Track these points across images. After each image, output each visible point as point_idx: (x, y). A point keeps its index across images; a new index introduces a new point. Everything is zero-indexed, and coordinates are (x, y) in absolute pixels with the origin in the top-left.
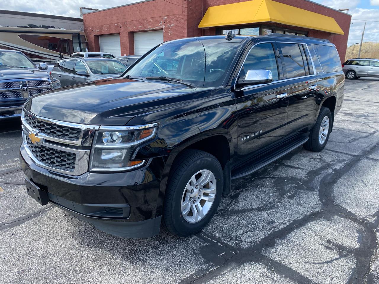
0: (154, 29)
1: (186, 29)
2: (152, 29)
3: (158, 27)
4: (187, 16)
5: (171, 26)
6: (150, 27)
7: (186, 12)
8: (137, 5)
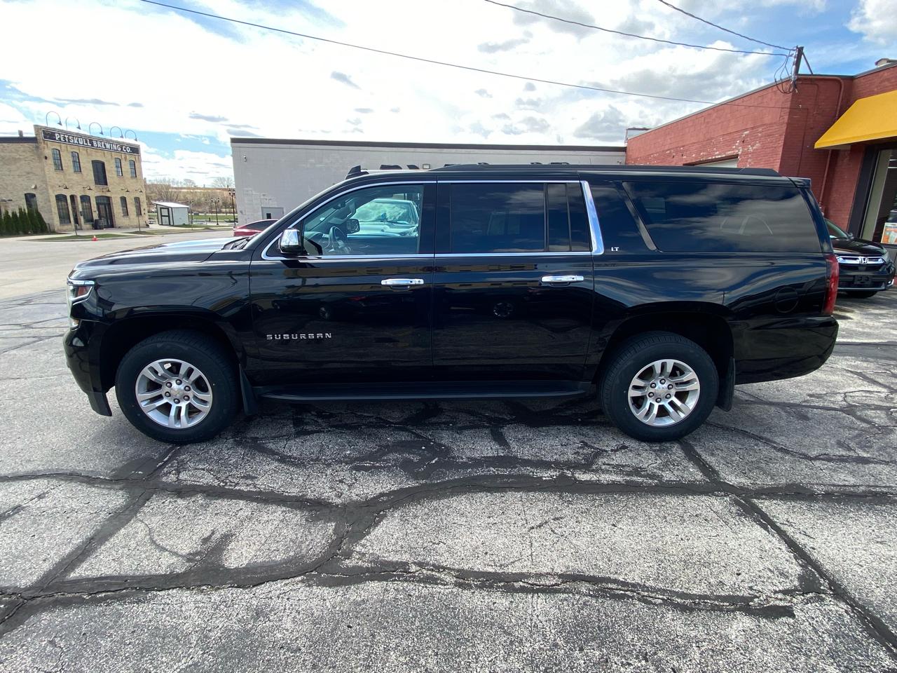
0: (724, 156)
1: (781, 153)
2: (720, 157)
3: (730, 152)
4: (788, 124)
5: (754, 148)
6: (718, 153)
7: (786, 118)
8: (704, 114)
